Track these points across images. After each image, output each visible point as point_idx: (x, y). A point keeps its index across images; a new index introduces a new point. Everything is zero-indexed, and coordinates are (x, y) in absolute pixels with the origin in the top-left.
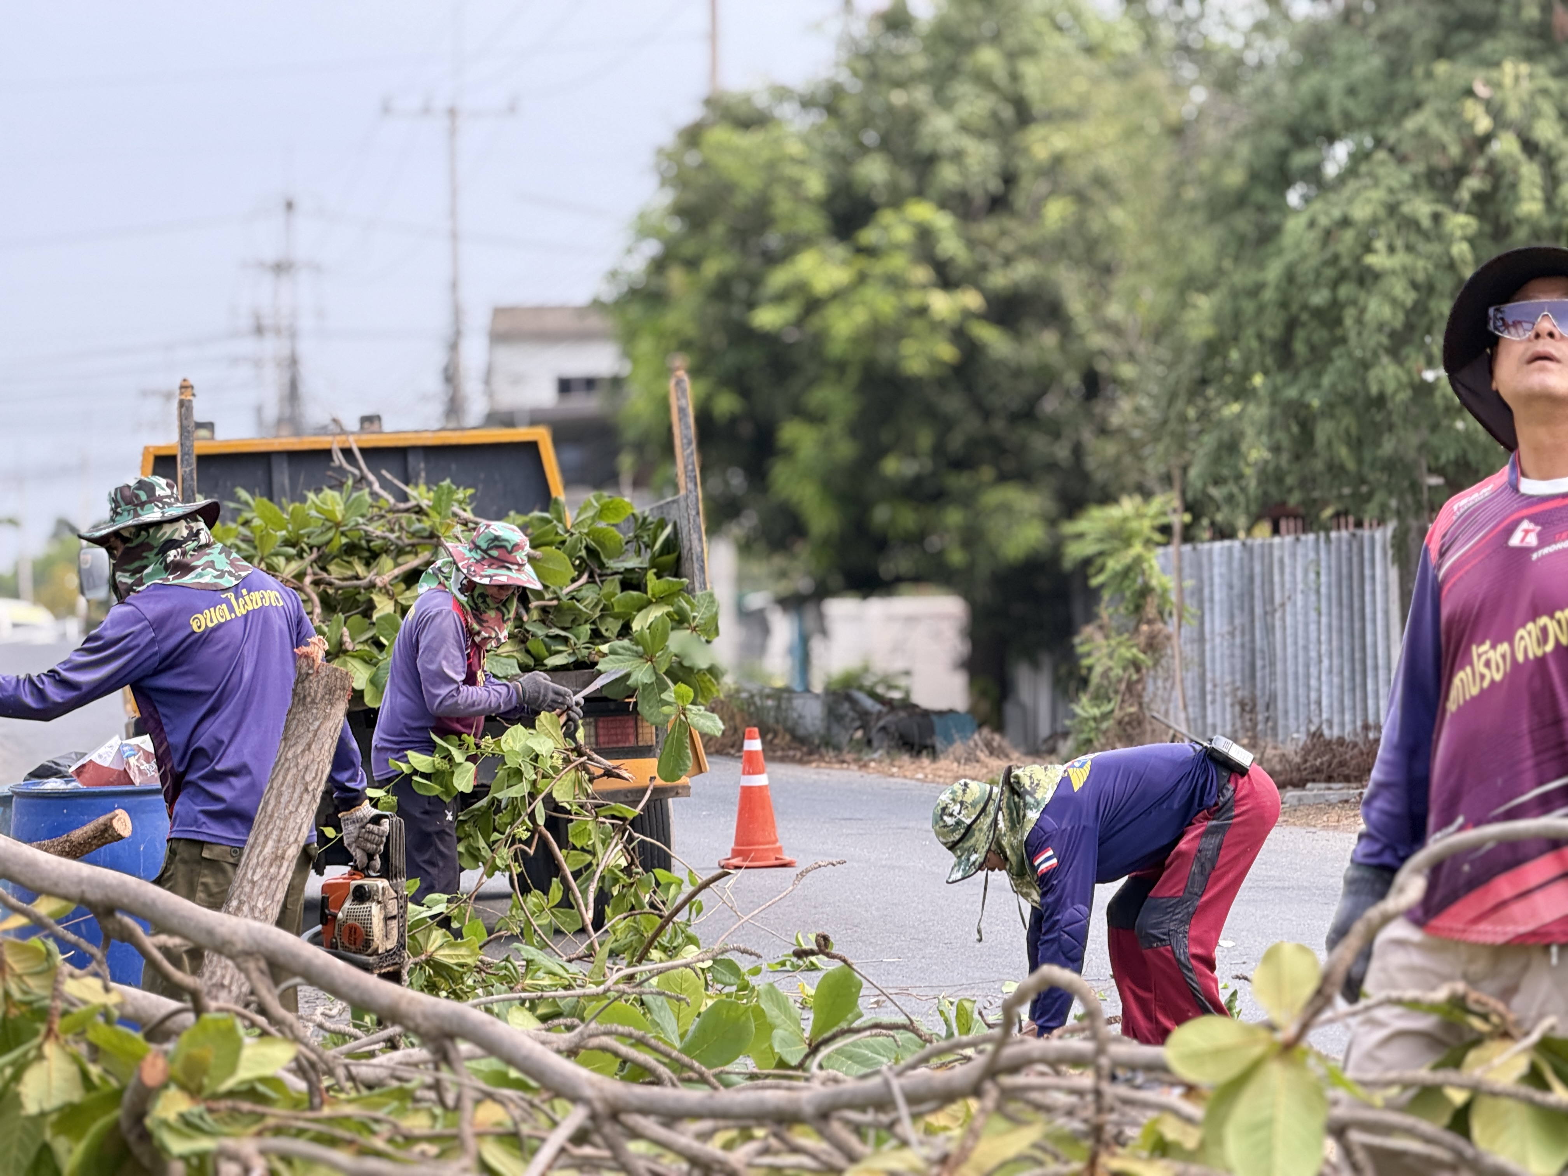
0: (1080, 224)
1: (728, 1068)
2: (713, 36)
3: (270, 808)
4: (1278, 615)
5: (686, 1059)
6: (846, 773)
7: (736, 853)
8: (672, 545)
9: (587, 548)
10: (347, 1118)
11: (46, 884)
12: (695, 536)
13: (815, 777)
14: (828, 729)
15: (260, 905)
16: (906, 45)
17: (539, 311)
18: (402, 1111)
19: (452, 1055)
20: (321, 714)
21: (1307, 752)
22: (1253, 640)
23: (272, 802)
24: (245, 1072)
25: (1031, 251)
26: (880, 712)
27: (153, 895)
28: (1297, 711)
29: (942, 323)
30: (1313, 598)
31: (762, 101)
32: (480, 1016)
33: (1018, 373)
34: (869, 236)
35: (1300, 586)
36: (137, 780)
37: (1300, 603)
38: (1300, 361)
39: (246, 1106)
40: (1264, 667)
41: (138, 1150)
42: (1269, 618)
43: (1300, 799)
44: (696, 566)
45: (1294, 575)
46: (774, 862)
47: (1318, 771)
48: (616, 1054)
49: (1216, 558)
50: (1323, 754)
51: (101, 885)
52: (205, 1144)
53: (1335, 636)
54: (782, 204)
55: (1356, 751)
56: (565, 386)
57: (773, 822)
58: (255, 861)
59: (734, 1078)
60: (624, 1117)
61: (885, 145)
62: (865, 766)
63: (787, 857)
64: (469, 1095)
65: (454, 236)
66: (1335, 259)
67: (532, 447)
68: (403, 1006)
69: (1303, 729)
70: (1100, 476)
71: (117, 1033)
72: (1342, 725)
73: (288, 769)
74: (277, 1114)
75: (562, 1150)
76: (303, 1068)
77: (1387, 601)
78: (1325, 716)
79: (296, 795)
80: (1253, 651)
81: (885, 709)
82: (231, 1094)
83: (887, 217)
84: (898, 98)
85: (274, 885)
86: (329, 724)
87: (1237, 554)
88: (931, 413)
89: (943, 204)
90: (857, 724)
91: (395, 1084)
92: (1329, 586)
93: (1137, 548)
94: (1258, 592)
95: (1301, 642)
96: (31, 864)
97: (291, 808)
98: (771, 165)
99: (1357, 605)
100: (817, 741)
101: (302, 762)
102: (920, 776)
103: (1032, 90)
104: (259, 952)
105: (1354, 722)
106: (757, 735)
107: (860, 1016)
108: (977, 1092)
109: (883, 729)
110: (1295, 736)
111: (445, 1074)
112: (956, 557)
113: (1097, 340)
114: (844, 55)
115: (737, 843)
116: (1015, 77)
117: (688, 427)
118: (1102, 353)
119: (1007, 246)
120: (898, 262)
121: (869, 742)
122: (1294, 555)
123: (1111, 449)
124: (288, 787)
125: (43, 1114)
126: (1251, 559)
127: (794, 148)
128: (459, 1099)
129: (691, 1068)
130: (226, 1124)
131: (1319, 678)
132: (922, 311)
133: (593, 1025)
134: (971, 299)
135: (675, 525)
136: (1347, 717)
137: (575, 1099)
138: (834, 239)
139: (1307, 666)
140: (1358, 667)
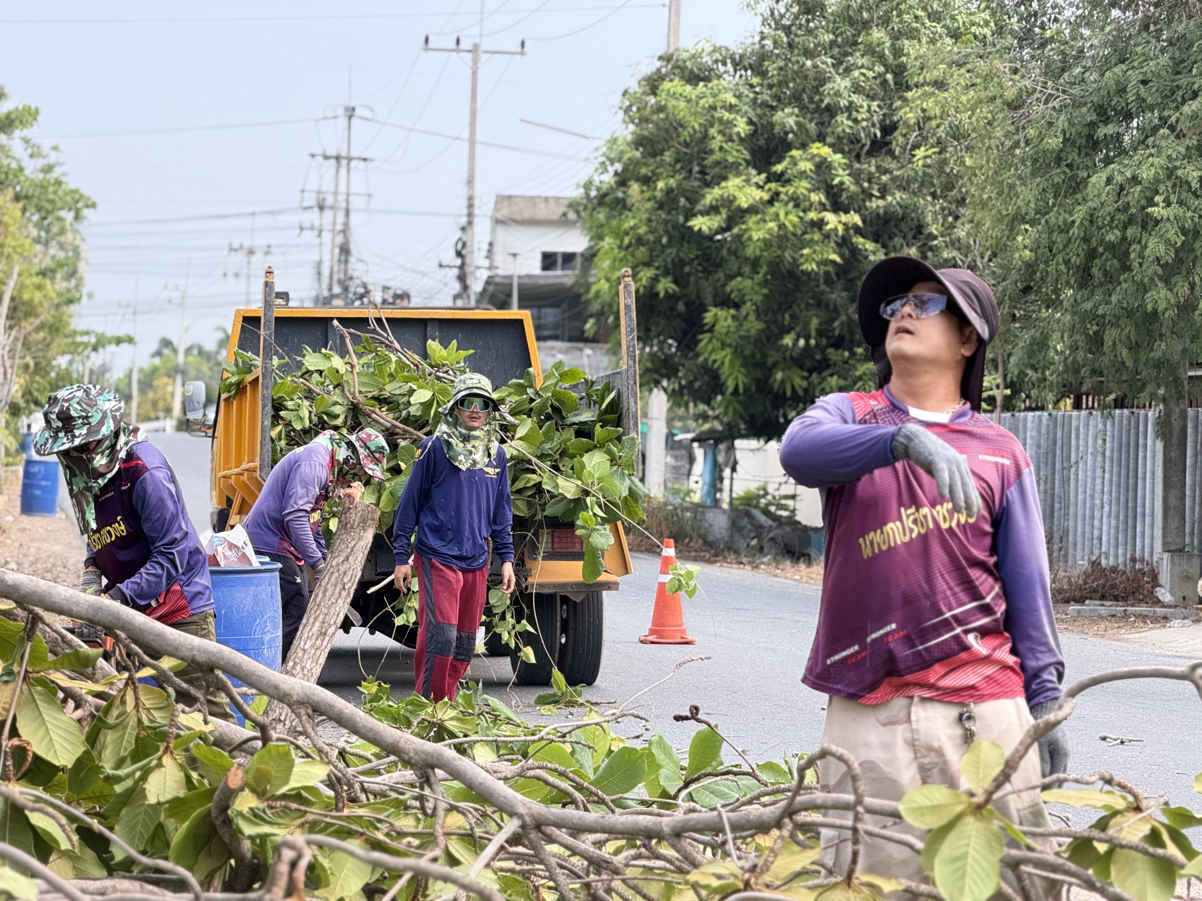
1: (626, 795)
3: (318, 600)
4: (1073, 470)
5: (594, 789)
6: (742, 572)
7: (652, 632)
8: (615, 407)
9: (552, 406)
10: (361, 817)
11: (170, 649)
12: (632, 400)
13: (718, 574)
14: (731, 537)
15: (308, 666)
18: (397, 815)
19: (432, 779)
20: (356, 537)
21: (1087, 575)
22: (1053, 489)
23: (320, 595)
24: (294, 783)
26: (771, 526)
27: (240, 660)
28: (1083, 544)
29: (834, 232)
30: (1100, 459)
32: (451, 754)
34: (779, 167)
35: (1090, 450)
36: (223, 563)
37: (1089, 463)
38: (1096, 282)
39: (294, 806)
40: (1060, 509)
41: (222, 831)
42: (1065, 472)
43: (1079, 612)
44: (632, 422)
45: (1087, 441)
46: (679, 640)
47: (1095, 591)
48: (546, 782)
49: (1029, 425)
50: (1100, 578)
51: (206, 652)
52: (265, 829)
53: (1114, 488)
54: (717, 141)
55: (1124, 577)
56: (548, 259)
57: (680, 610)
58: (306, 635)
59: (630, 803)
60: (543, 828)
61: (796, 99)
62: (757, 567)
63: (690, 638)
64: (442, 806)
65: (472, 144)
66: (1126, 207)
67: (519, 323)
68: (402, 744)
69: (1086, 558)
71: (212, 752)
72: (1116, 556)
73: (332, 573)
74: (314, 813)
75: (502, 848)
76: (332, 782)
77: (1154, 465)
78: (1104, 549)
79: (337, 591)
80: (1053, 496)
81: (774, 525)
82: (284, 797)
83: (796, 153)
85: (318, 653)
86: (362, 543)
87: (1045, 422)
88: (820, 303)
89: (836, 148)
90: (753, 534)
91: (394, 795)
92: (1112, 451)
94: (1058, 452)
95: (1089, 492)
96: (161, 635)
97: (333, 600)
98: (713, 109)
99: (1132, 466)
100: (722, 546)
101: (342, 569)
102: (797, 577)
104: (308, 703)
105: (1125, 555)
106: (673, 545)
107: (721, 764)
108: (779, 825)
109: (772, 539)
110: (1081, 562)
111: (427, 791)
115: (653, 624)
117: (631, 320)
119: (884, 179)
120: (802, 187)
121: (761, 549)
122: (1087, 425)
124: (331, 586)
125: (159, 804)
126: (1055, 426)
127: (728, 97)
128: (435, 809)
129: (596, 795)
130: (280, 817)
131: (1101, 520)
132: (819, 224)
133: (531, 761)
134: (855, 218)
135: (619, 392)
136: (1120, 551)
137: (512, 814)
138: (753, 169)
139: (1092, 510)
140: (1130, 513)
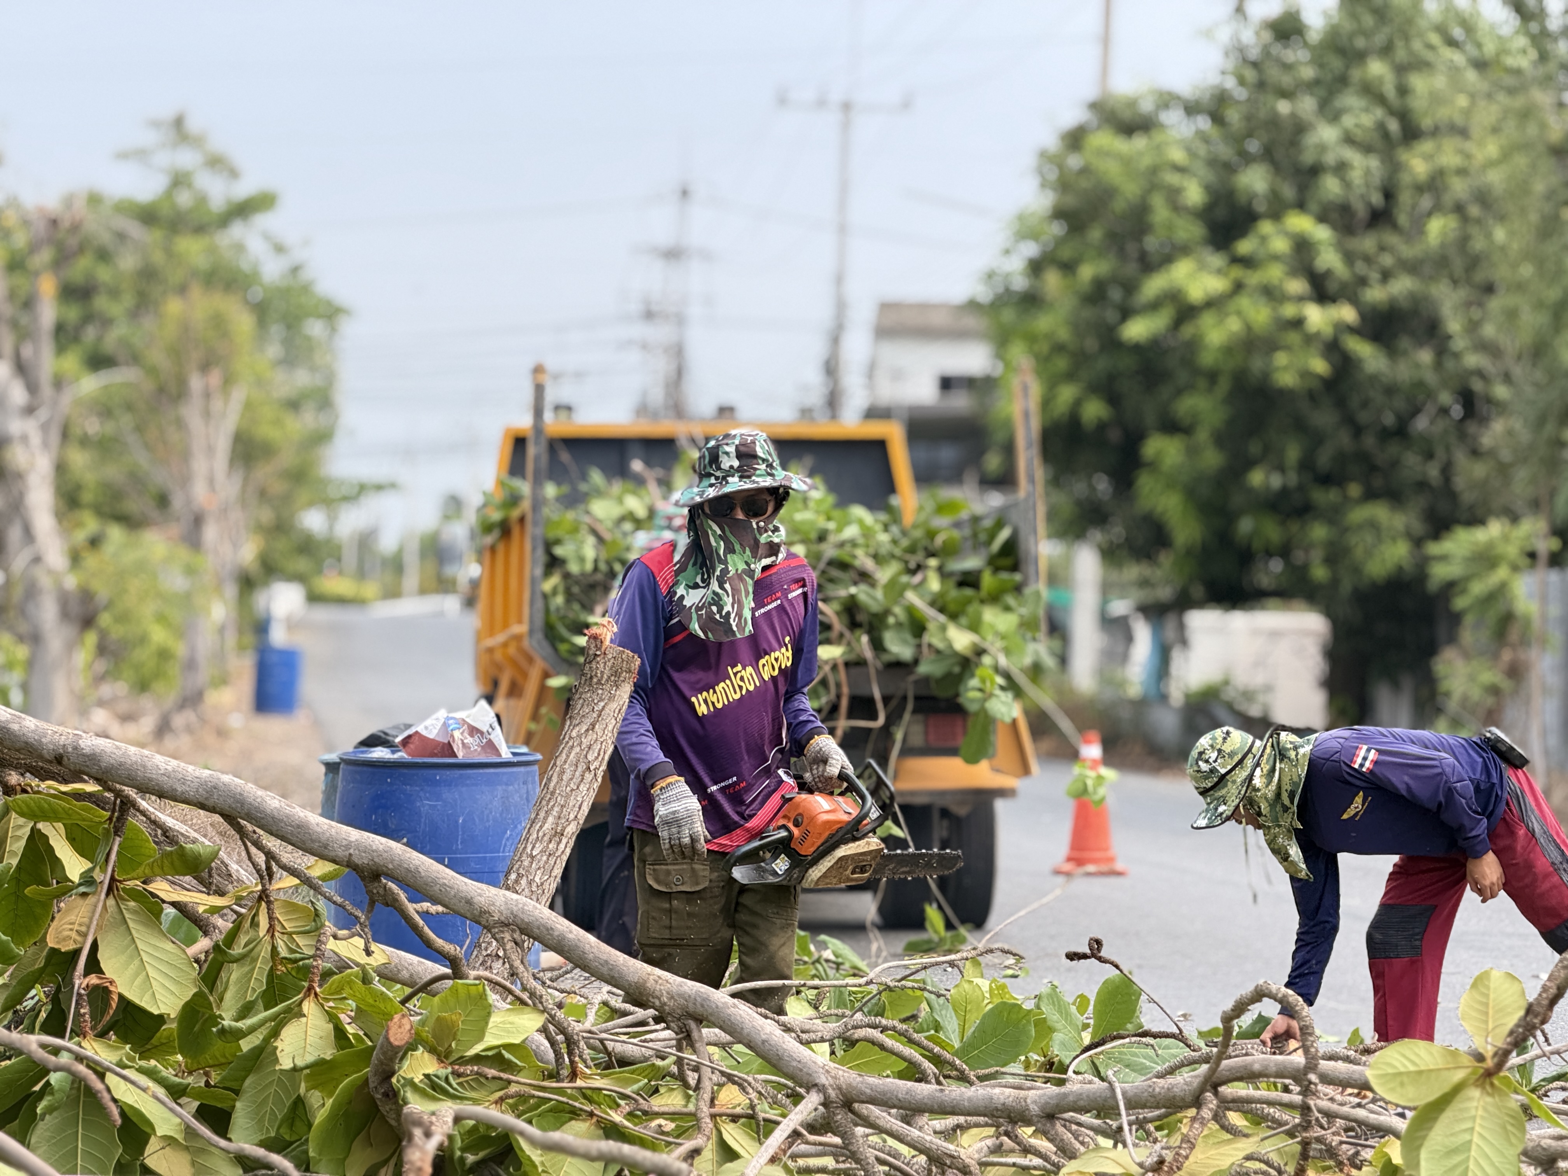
0: (1463, 241)
1: (1003, 1069)
2: (1106, 40)
3: (552, 785)
7: (1068, 860)
8: (1010, 551)
10: (598, 1091)
11: (316, 846)
12: (1031, 538)
16: (1296, 55)
17: (924, 307)
19: (696, 1038)
20: (606, 696)
23: (555, 779)
24: (492, 1039)
25: (1412, 267)
27: (417, 862)
29: (1318, 334)
31: (1147, 106)
32: (722, 998)
33: (1391, 390)
34: (1245, 246)
36: (460, 754)
39: (492, 1072)
44: (1032, 567)
46: (1106, 870)
48: (882, 1047)
51: (367, 850)
54: (1161, 213)
56: (947, 383)
57: (1108, 830)
58: (535, 836)
60: (856, 1105)
61: (1268, 155)
65: (843, 229)
70: (1468, 497)
73: (572, 747)
74: (521, 1083)
75: (795, 1135)
79: (578, 774)
83: (1266, 227)
84: (1284, 107)
85: (552, 861)
86: (614, 705)
88: (1300, 426)
89: (1322, 218)
93: (1502, 573)
96: (302, 827)
97: (573, 786)
98: (1154, 170)
101: (585, 742)
103: (1419, 102)
104: (515, 924)
106: (1097, 741)
107: (1137, 1021)
108: (1197, 1101)
112: (1319, 573)
113: (1472, 360)
114: (1230, 65)
115: (1072, 848)
116: (1403, 91)
118: (1480, 373)
119: (1387, 260)
120: (1274, 273)
123: (1479, 470)
124: (570, 766)
125: (295, 1069)
127: (1177, 155)
128: (699, 1078)
129: (958, 1069)
130: (470, 1088)
132: (1298, 323)
134: (1347, 313)
135: (1015, 526)
137: (811, 1086)
138: (1210, 249)
